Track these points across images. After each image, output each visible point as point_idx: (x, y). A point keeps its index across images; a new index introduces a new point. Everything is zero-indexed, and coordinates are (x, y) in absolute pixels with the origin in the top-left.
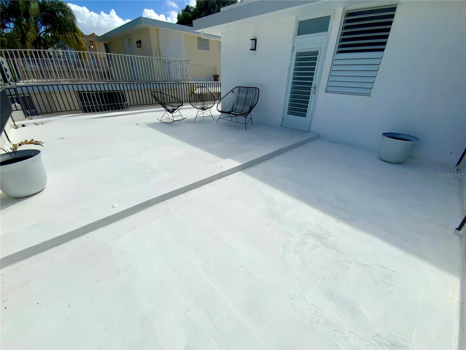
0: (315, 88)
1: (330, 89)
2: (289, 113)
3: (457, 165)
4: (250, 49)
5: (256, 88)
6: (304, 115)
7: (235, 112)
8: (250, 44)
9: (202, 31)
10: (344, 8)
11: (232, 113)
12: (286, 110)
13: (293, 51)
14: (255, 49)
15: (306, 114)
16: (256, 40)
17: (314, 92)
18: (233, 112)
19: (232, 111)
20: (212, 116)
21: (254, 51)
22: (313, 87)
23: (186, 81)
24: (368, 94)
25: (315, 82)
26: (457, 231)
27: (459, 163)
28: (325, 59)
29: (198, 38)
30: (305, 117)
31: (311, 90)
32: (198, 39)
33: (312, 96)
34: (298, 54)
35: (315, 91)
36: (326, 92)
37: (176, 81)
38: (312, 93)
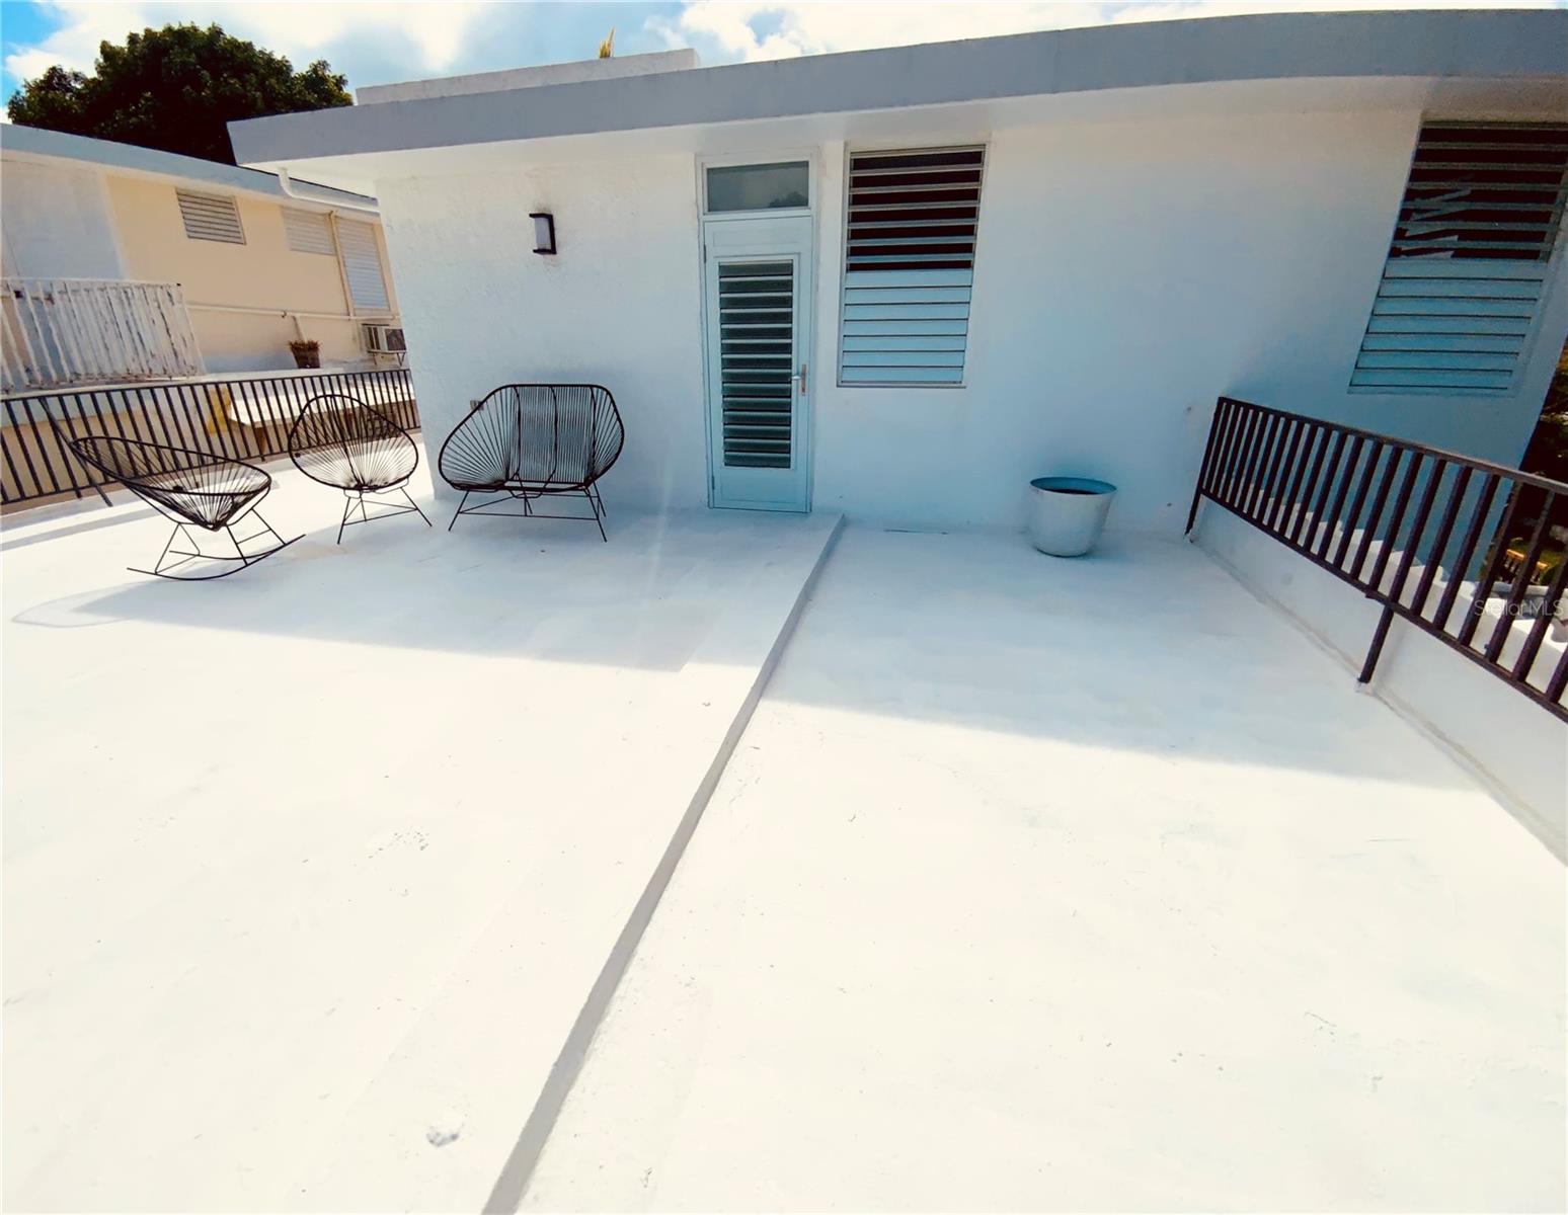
0: (803, 375)
1: (848, 375)
2: (730, 461)
3: (1188, 532)
4: (536, 248)
5: (591, 386)
6: (785, 463)
7: (520, 481)
8: (531, 234)
9: (284, 169)
10: (846, 145)
11: (508, 484)
12: (719, 454)
13: (705, 261)
14: (553, 251)
15: (789, 459)
16: (550, 218)
17: (803, 390)
18: (512, 480)
19: (507, 479)
20: (417, 509)
21: (549, 257)
22: (798, 374)
23: (177, 376)
24: (955, 382)
25: (798, 358)
26: (1363, 684)
27: (1190, 526)
28: (817, 287)
29: (178, 194)
30: (789, 467)
31: (790, 383)
32: (182, 198)
33: (798, 401)
34: (726, 271)
35: (804, 384)
36: (838, 386)
37: (125, 380)
38: (797, 391)
